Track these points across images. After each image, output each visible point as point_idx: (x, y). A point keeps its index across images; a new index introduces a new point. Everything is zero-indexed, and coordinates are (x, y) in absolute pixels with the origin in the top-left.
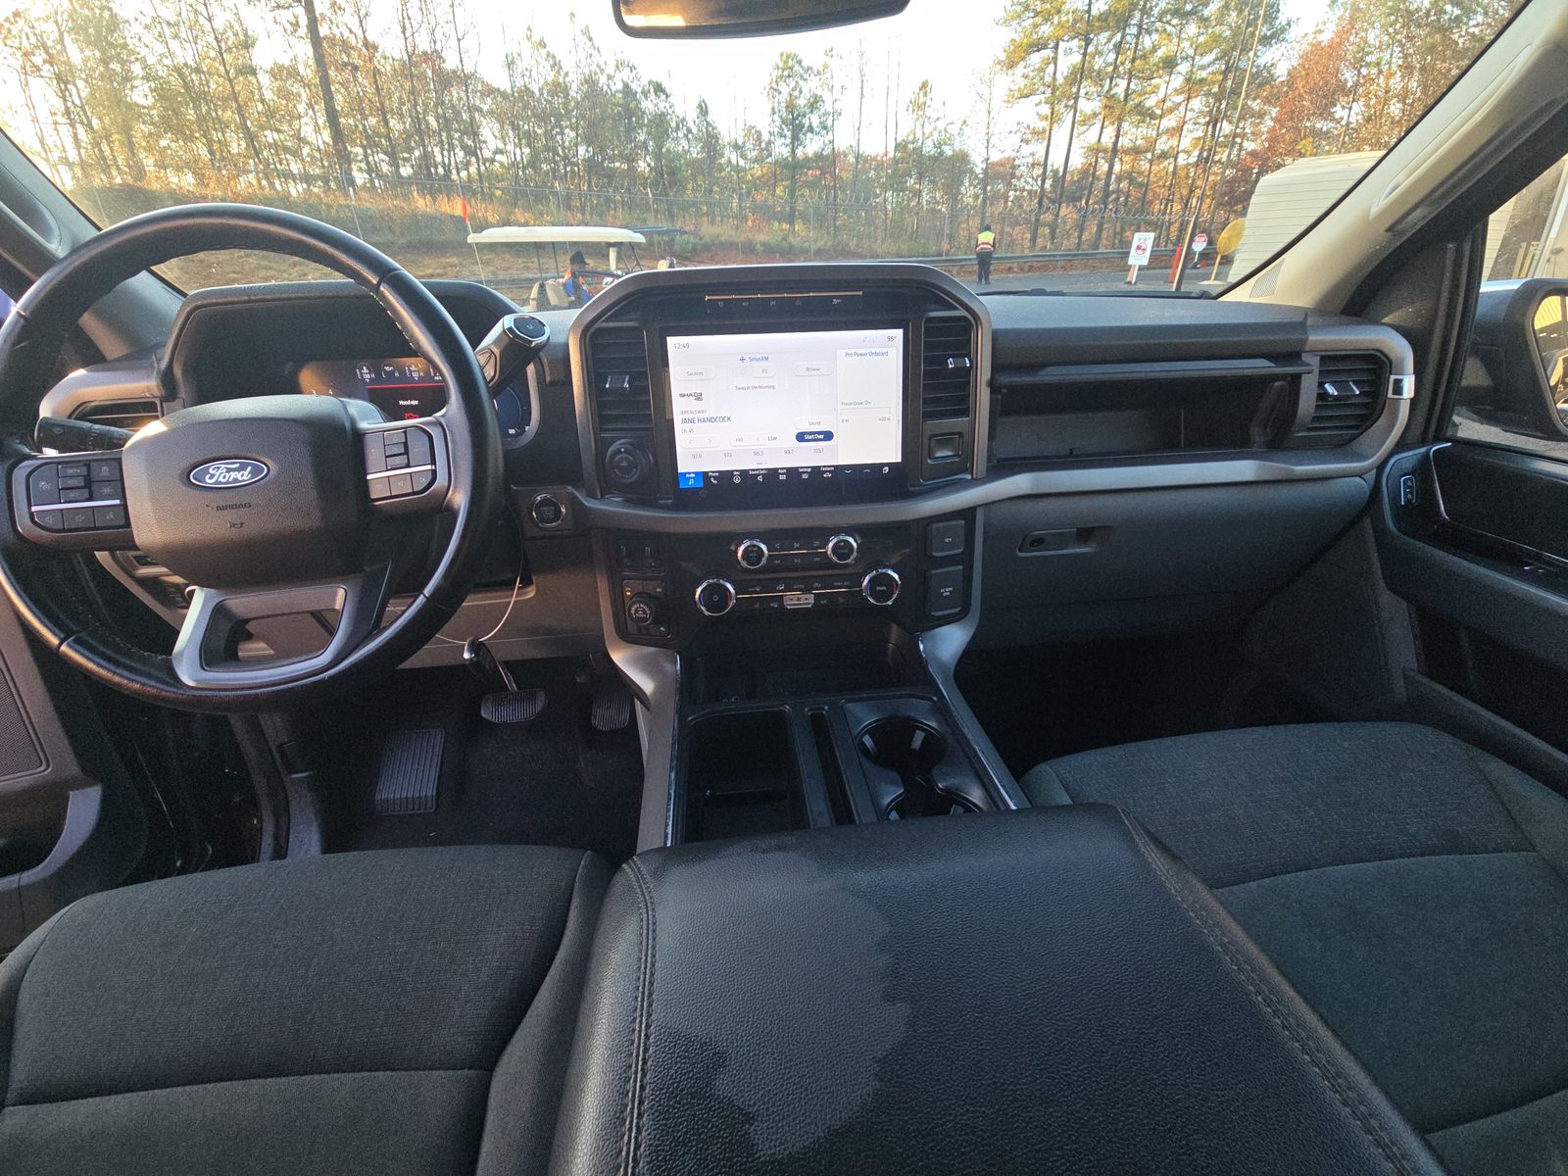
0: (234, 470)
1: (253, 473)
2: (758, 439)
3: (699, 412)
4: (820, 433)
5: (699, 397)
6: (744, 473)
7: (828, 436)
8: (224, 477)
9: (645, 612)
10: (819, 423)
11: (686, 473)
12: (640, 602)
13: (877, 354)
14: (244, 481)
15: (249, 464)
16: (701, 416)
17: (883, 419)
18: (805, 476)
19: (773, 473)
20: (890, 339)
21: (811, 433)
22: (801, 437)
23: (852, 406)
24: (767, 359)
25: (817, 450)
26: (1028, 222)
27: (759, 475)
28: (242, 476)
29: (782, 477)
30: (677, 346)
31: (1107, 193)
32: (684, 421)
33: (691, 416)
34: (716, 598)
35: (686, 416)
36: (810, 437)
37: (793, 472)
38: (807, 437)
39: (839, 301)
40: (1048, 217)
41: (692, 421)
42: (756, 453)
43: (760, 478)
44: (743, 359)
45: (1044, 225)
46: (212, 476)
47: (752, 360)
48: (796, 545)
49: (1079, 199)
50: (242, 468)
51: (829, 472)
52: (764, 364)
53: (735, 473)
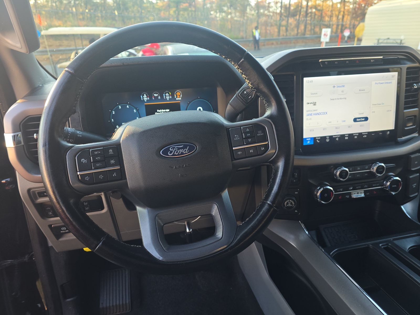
0: (181, 148)
1: (190, 150)
2: (338, 122)
3: (314, 110)
4: (363, 118)
5: (315, 104)
6: (331, 137)
7: (366, 119)
8: (177, 152)
9: (291, 203)
10: (363, 114)
11: (306, 138)
12: (289, 199)
13: (387, 83)
14: (186, 153)
15: (188, 145)
16: (315, 112)
17: (388, 111)
18: (356, 137)
19: (343, 136)
20: (393, 76)
21: (359, 118)
22: (355, 120)
23: (377, 106)
24: (344, 86)
25: (361, 126)
26: (276, 25)
27: (337, 137)
28: (185, 151)
29: (346, 138)
30: (308, 82)
31: (307, 13)
32: (308, 115)
33: (310, 113)
34: (326, 195)
35: (309, 113)
36: (359, 120)
37: (351, 136)
38: (358, 120)
39: (374, 61)
40: (284, 23)
41: (311, 115)
42: (337, 128)
43: (337, 139)
44: (334, 87)
45: (283, 26)
46: (171, 152)
47: (338, 87)
48: (359, 169)
49: (296, 15)
50: (185, 147)
51: (366, 135)
52: (342, 89)
53: (327, 137)
